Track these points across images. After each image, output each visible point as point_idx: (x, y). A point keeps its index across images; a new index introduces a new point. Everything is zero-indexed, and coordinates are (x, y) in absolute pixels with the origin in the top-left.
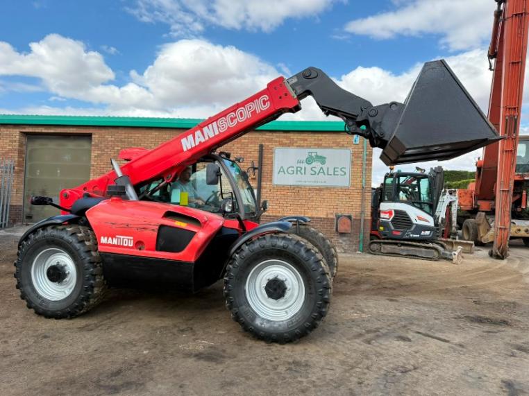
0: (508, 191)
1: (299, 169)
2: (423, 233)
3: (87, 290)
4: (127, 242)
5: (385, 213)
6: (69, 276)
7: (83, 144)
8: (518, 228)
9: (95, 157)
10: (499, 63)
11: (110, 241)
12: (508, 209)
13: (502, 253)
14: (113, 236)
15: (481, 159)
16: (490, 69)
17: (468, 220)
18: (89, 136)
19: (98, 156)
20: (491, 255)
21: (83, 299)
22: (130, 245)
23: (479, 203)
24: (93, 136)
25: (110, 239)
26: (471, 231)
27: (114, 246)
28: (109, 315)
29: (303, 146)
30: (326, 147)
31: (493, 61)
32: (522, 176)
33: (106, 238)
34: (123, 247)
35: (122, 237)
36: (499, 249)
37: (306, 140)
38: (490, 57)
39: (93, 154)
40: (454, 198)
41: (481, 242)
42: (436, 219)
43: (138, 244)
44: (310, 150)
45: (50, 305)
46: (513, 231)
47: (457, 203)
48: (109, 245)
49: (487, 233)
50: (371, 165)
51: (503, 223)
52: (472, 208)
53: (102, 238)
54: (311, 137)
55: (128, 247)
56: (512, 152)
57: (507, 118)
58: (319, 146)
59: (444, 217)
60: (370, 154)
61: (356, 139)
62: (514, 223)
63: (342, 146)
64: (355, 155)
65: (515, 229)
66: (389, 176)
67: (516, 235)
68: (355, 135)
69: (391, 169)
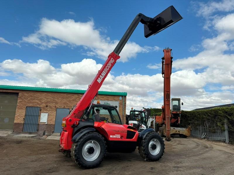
0: (169, 118)
4: (118, 136)
5: (130, 124)
7: (14, 97)
9: (19, 102)
10: (165, 75)
13: (169, 139)
14: (114, 135)
16: (163, 77)
17: (160, 128)
20: (166, 140)
23: (164, 121)
24: (19, 94)
26: (161, 132)
29: (102, 100)
30: (110, 101)
31: (163, 75)
32: (177, 112)
34: (117, 138)
36: (168, 137)
37: (103, 98)
40: (154, 120)
41: (164, 136)
42: (147, 127)
44: (105, 101)
46: (173, 132)
47: (155, 121)
48: (113, 138)
50: (126, 107)
51: (168, 129)
52: (162, 123)
53: (111, 136)
54: (105, 97)
55: (119, 138)
56: (169, 105)
57: (167, 94)
58: (108, 100)
59: (150, 126)
60: (125, 103)
61: (121, 98)
62: (175, 129)
63: (116, 101)
64: (120, 104)
65: (175, 131)
66: (131, 111)
67: (176, 133)
68: (120, 97)
69: (132, 109)
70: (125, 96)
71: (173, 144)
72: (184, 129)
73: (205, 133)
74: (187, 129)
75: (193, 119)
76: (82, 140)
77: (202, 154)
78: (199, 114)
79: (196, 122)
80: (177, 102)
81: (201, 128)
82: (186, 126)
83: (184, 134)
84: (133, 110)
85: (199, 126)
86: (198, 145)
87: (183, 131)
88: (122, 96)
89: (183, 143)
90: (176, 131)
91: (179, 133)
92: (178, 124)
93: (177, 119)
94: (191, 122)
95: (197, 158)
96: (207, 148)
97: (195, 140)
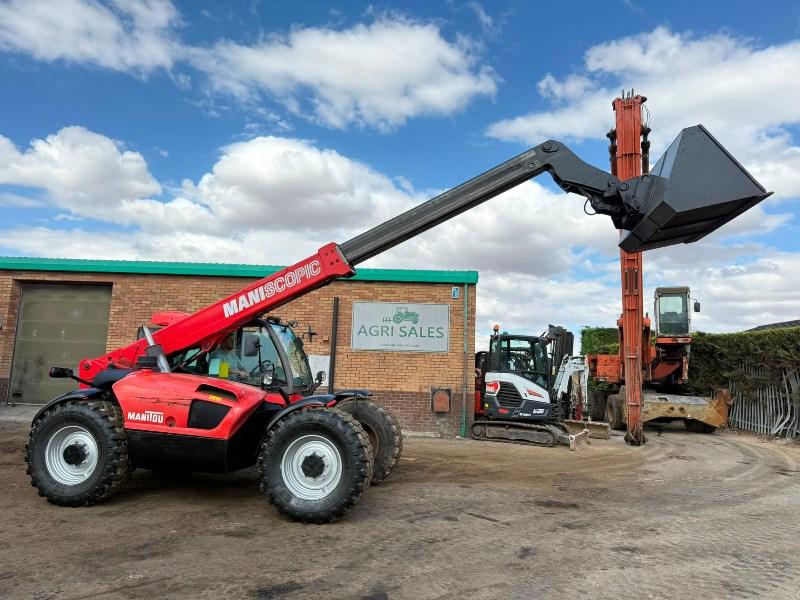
0: (636, 360)
1: (385, 329)
2: (535, 412)
3: (109, 471)
4: (156, 418)
5: (491, 386)
6: (90, 456)
7: (100, 297)
8: (670, 406)
9: (115, 313)
11: (138, 417)
13: (636, 437)
14: (142, 412)
17: (612, 396)
18: (109, 285)
19: (119, 313)
20: (626, 439)
21: (104, 482)
22: (159, 422)
24: (114, 286)
25: (138, 415)
26: (616, 411)
28: (132, 503)
29: (390, 301)
30: (418, 302)
32: (675, 338)
33: (134, 414)
34: (152, 423)
35: (152, 413)
36: (632, 432)
37: (394, 293)
39: (113, 310)
40: (581, 367)
42: (552, 393)
43: (169, 420)
44: (400, 305)
45: (67, 491)
46: (661, 412)
48: (138, 421)
50: (474, 325)
51: (634, 398)
53: (129, 414)
54: (400, 290)
55: (157, 423)
56: (636, 311)
57: (627, 271)
58: (410, 300)
59: (566, 391)
60: (473, 311)
61: (455, 291)
62: (666, 400)
63: (438, 301)
64: (455, 313)
65: (667, 407)
66: (494, 339)
67: (669, 415)
68: (454, 288)
69: (496, 330)
70: (473, 285)
71: (651, 455)
72: (702, 401)
73: (786, 415)
74: (715, 403)
75: (739, 361)
77: (755, 496)
78: (762, 346)
79: (752, 376)
80: (679, 300)
81: (770, 395)
82: (710, 390)
83: (702, 420)
84: (501, 332)
85: (763, 389)
86: (749, 462)
87: (700, 408)
88: (461, 285)
89: (690, 452)
90: (672, 409)
91: (683, 416)
92: (680, 382)
93: (677, 365)
94: (732, 374)
95: (727, 513)
96: (784, 471)
97: (746, 441)
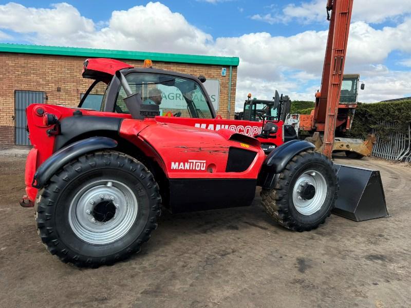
0: (334, 115)
2: (270, 147)
4: (199, 165)
8: (341, 144)
10: (333, 13)
11: (182, 166)
12: (333, 129)
14: (185, 161)
15: (319, 91)
16: (328, 19)
17: (307, 138)
22: (202, 169)
23: (317, 125)
25: (182, 164)
27: (186, 171)
31: (330, 12)
33: (177, 164)
34: (195, 171)
35: (194, 161)
38: (328, 9)
40: (296, 121)
46: (336, 147)
47: (298, 125)
48: (181, 170)
49: (319, 148)
50: (235, 94)
51: (329, 140)
52: (312, 129)
53: (173, 163)
55: (200, 171)
56: (338, 85)
57: (336, 58)
60: (235, 85)
62: (339, 140)
64: (223, 85)
65: (340, 145)
66: (247, 103)
67: (340, 149)
68: (223, 69)
69: (249, 97)
70: (235, 67)
72: (359, 141)
73: (406, 149)
74: (366, 142)
75: (381, 119)
76: (65, 176)
78: (399, 110)
79: (388, 128)
80: (350, 82)
81: (397, 140)
82: (361, 135)
83: (358, 152)
84: (252, 98)
85: (394, 134)
86: (395, 177)
87: (358, 145)
88: (227, 67)
90: (342, 145)
91: (348, 149)
92: (344, 130)
93: (344, 121)
94: (375, 126)
97: (381, 163)
